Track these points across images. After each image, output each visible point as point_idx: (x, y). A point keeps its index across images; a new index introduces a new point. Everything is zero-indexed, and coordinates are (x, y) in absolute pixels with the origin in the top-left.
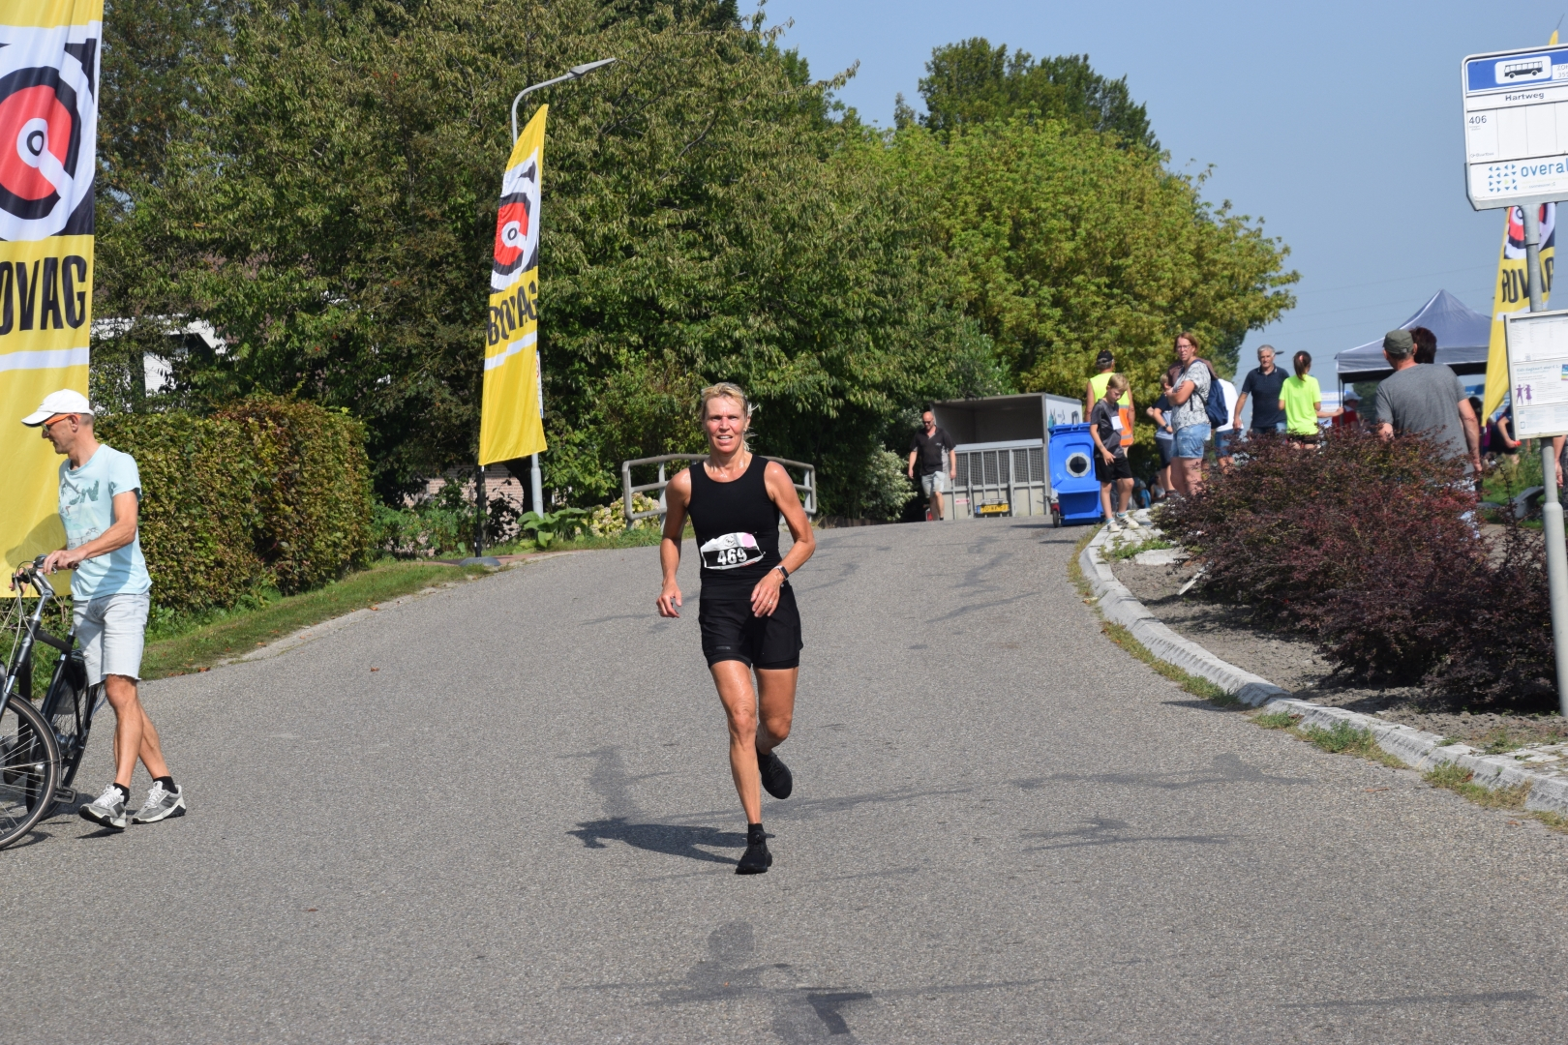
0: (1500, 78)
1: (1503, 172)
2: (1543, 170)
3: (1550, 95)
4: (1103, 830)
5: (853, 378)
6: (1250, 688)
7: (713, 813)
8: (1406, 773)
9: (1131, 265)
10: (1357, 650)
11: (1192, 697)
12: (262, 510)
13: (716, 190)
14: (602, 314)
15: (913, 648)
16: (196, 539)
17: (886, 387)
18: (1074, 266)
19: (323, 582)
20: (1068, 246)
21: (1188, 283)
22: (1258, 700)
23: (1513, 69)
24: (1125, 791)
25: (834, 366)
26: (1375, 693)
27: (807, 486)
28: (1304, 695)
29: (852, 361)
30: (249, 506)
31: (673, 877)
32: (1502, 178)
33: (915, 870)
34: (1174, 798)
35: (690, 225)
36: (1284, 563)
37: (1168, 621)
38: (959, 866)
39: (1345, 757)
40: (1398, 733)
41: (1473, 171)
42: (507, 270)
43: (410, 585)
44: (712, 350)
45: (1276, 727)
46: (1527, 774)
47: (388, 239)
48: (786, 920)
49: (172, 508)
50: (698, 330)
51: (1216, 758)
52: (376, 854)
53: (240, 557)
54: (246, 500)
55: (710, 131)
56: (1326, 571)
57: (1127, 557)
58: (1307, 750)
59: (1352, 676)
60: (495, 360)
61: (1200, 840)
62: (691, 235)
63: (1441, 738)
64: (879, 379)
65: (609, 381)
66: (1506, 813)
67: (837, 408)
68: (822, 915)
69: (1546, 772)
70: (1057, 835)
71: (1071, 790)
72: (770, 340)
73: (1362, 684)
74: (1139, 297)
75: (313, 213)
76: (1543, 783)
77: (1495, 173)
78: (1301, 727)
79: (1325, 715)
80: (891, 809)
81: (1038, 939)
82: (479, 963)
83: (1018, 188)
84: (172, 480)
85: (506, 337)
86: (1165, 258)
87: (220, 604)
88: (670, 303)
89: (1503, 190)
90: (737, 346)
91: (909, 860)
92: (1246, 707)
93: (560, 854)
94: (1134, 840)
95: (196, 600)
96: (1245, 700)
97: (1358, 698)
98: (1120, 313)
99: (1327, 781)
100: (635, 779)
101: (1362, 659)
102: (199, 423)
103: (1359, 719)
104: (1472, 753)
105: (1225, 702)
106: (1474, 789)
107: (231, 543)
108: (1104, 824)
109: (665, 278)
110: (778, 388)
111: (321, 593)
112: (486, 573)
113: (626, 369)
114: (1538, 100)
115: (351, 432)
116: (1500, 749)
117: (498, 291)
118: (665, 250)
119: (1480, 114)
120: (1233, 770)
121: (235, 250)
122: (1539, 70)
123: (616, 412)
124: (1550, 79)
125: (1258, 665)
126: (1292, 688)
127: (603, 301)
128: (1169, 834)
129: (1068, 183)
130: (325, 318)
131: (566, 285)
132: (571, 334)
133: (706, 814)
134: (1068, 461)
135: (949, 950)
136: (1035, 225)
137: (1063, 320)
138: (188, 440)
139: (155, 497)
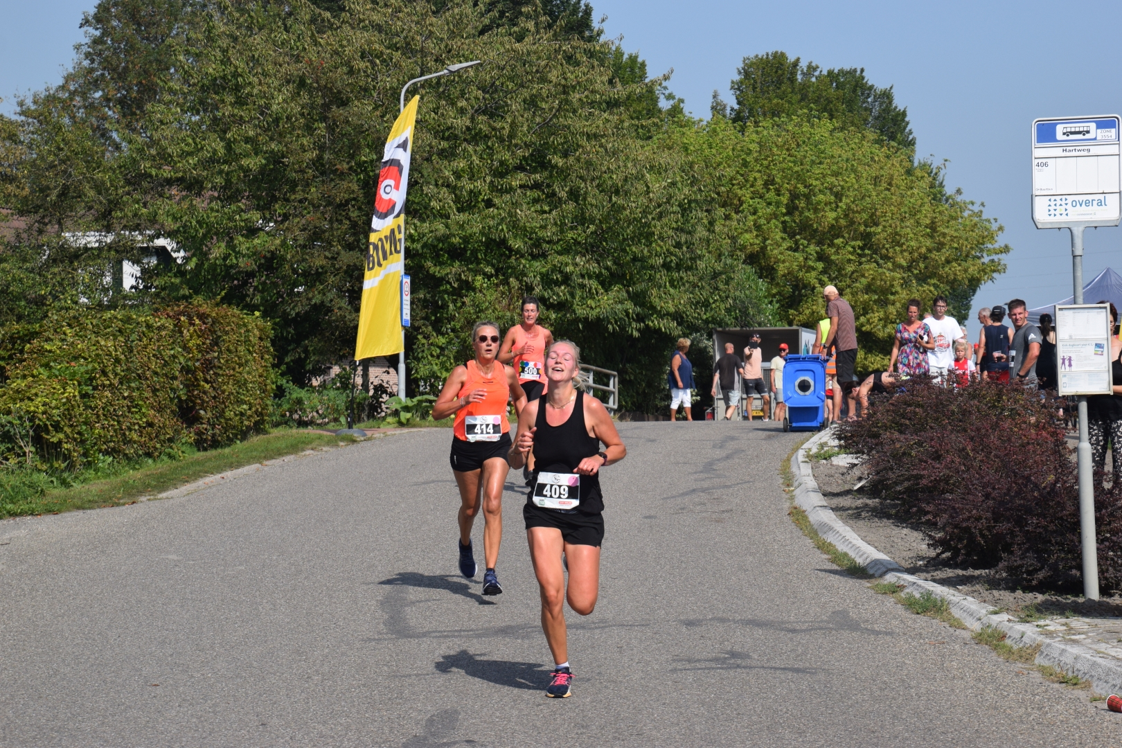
0: (1059, 136)
1: (1059, 202)
2: (1087, 203)
3: (1095, 150)
4: (733, 659)
5: (653, 308)
6: (876, 562)
7: (460, 631)
8: (963, 632)
9: (880, 234)
10: (953, 540)
11: (835, 567)
12: (186, 386)
13: (558, 160)
14: (465, 250)
15: (646, 517)
16: (133, 405)
17: (678, 317)
18: (835, 231)
19: (230, 441)
20: (831, 215)
21: (923, 250)
22: (880, 572)
23: (1069, 130)
24: (758, 633)
25: (638, 298)
26: (960, 572)
27: (611, 388)
28: (912, 571)
29: (652, 296)
30: (176, 383)
31: (417, 675)
32: (1058, 207)
33: (589, 680)
34: (791, 639)
35: (536, 186)
36: (915, 472)
37: (835, 509)
38: (620, 679)
39: (925, 618)
40: (965, 603)
41: (1037, 201)
42: (383, 216)
43: (294, 448)
44: (547, 281)
45: (885, 593)
46: (1040, 639)
47: (307, 185)
48: (485, 710)
49: (116, 382)
50: (537, 265)
51: (833, 613)
52: (212, 648)
53: (166, 420)
54: (175, 378)
55: (555, 116)
56: (946, 480)
57: (825, 459)
58: (900, 609)
59: (949, 559)
60: (371, 282)
61: (797, 670)
62: (537, 194)
63: (991, 608)
64: (672, 310)
65: (465, 299)
66: (1020, 665)
67: (639, 330)
68: (512, 707)
69: (1053, 638)
70: (699, 661)
71: (721, 629)
72: (591, 275)
73: (956, 566)
74: (886, 258)
75: (253, 163)
76: (1049, 645)
77: (1052, 203)
78: (902, 595)
79: (920, 586)
80: (587, 635)
81: (654, 733)
82: (261, 728)
83: (796, 169)
84: (117, 361)
85: (380, 265)
86: (908, 229)
87: (149, 455)
88: (517, 244)
89: (1058, 215)
90: (566, 279)
91: (587, 672)
92: (871, 577)
93: (343, 654)
94: (750, 668)
95: (130, 451)
96: (871, 572)
97: (951, 575)
98: (870, 269)
99: (905, 634)
100: (413, 603)
101: (956, 547)
102: (142, 319)
103: (940, 590)
104: (1009, 621)
105: (857, 572)
106: (1004, 646)
107: (160, 410)
108: (734, 655)
109: (515, 226)
110: (595, 313)
111: (227, 450)
112: (354, 441)
113: (480, 291)
114: (1086, 153)
115: (261, 330)
116: (1029, 619)
117: (376, 231)
118: (515, 205)
119: (1044, 161)
120: (843, 622)
121: (193, 186)
122: (1088, 132)
124: (1095, 139)
125: (888, 546)
126: (906, 565)
127: (466, 240)
128: (777, 665)
129: (835, 168)
130: (256, 241)
131: (440, 228)
133: (456, 631)
134: (797, 383)
135: (589, 737)
136: (807, 197)
137: (824, 272)
138: (132, 331)
139: (104, 373)
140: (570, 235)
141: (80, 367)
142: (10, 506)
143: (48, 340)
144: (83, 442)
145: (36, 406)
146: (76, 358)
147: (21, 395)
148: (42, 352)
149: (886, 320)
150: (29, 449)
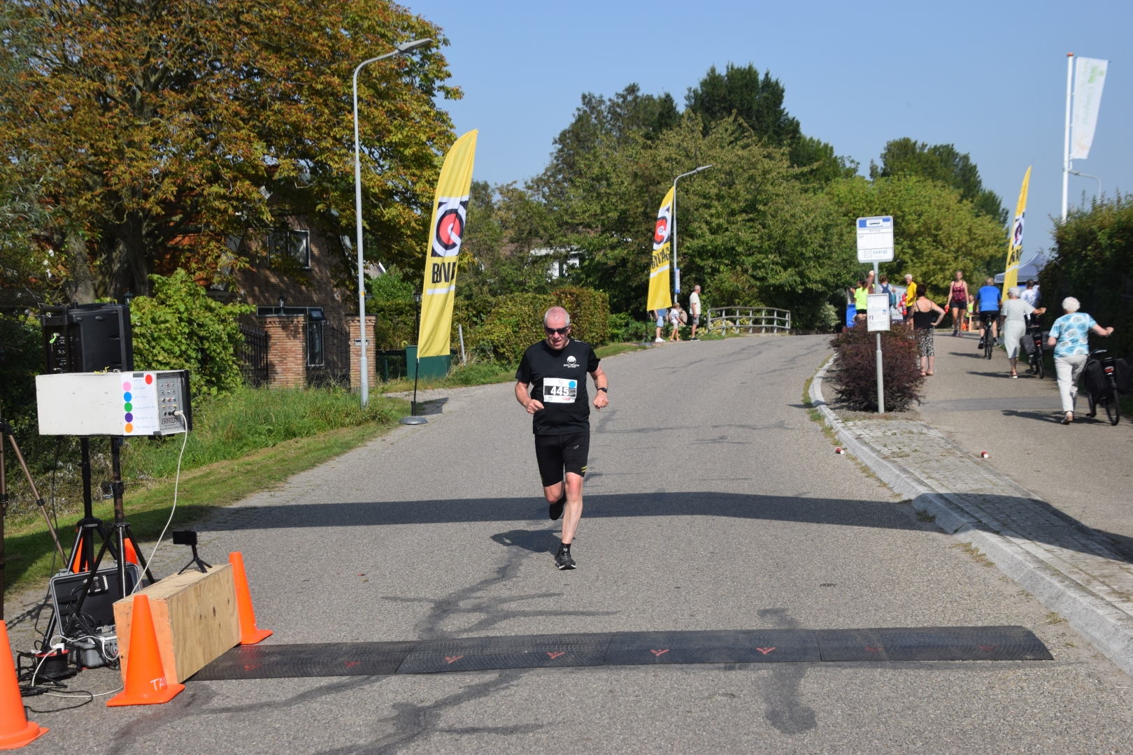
4: (719, 440)
5: (809, 280)
6: (818, 402)
10: (846, 391)
11: (803, 404)
13: (761, 207)
14: (715, 253)
15: (742, 383)
17: (824, 282)
18: (918, 233)
20: (915, 226)
22: (816, 405)
24: (741, 430)
25: (801, 274)
27: (787, 318)
28: (827, 405)
29: (807, 272)
35: (749, 220)
39: (813, 422)
40: (833, 416)
41: (859, 253)
42: (659, 243)
43: (615, 352)
44: (755, 267)
45: (810, 414)
47: (640, 223)
49: (529, 326)
50: (751, 259)
51: (780, 421)
55: (760, 186)
58: (807, 419)
60: (654, 274)
62: (751, 224)
64: (819, 279)
67: (801, 290)
70: (706, 440)
71: (726, 429)
72: (777, 264)
75: (614, 215)
78: (816, 414)
80: (670, 431)
83: (897, 203)
84: (530, 316)
85: (658, 266)
86: (955, 233)
88: (740, 249)
89: (867, 258)
90: (764, 266)
96: (813, 405)
98: (936, 253)
102: (541, 297)
104: (840, 422)
105: (809, 406)
108: (722, 438)
109: (739, 241)
110: (777, 283)
112: (646, 348)
113: (723, 273)
115: (603, 298)
117: (655, 250)
118: (739, 230)
120: (780, 425)
121: (589, 226)
123: (718, 289)
125: (827, 394)
126: (827, 402)
127: (716, 248)
128: (735, 441)
129: (917, 202)
130: (616, 252)
131: (701, 242)
132: (702, 260)
136: (903, 217)
137: (914, 255)
138: (537, 303)
139: (524, 322)
140: (767, 243)
141: (513, 319)
142: (482, 380)
143: (501, 307)
144: (515, 352)
145: (494, 337)
146: (512, 315)
147: (489, 332)
148: (498, 313)
149: (945, 279)
150: (492, 355)
